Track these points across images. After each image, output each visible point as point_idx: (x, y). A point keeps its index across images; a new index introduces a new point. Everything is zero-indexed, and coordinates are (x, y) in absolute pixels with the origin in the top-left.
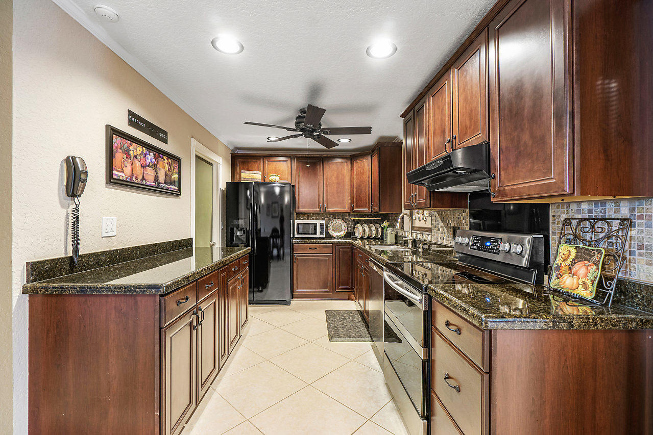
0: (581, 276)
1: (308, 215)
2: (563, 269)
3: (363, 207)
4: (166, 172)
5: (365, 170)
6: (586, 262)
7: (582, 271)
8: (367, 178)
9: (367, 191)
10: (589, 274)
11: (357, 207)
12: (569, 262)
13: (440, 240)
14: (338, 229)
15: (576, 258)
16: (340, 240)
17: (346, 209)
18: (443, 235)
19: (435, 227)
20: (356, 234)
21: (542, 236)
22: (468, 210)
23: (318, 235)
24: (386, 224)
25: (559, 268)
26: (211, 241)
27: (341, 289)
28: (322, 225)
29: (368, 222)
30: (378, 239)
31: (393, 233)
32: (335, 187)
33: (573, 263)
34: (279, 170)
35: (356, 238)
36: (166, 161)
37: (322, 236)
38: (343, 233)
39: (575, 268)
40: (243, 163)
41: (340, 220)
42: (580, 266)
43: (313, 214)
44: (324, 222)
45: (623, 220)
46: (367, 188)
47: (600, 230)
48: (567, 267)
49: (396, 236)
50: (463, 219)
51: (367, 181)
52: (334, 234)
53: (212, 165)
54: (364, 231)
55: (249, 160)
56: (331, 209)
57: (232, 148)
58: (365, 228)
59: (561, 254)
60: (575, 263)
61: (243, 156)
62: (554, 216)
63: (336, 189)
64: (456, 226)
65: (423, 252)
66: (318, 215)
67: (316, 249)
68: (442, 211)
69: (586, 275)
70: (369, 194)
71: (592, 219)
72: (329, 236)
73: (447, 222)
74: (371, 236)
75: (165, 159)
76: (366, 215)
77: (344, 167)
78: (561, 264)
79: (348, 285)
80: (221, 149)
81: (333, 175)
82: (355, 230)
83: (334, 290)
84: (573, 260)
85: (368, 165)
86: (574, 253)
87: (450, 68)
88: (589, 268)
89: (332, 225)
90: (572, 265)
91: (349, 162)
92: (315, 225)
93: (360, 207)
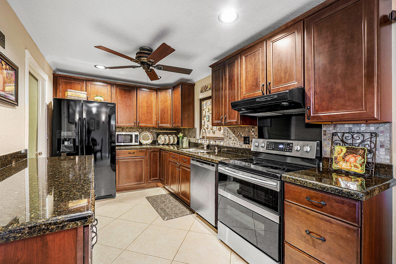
0: (352, 162)
1: (123, 129)
2: (339, 159)
3: (165, 123)
4: (4, 78)
5: (167, 99)
6: (354, 155)
7: (352, 159)
8: (169, 105)
9: (169, 112)
10: (357, 161)
11: (161, 123)
12: (342, 155)
13: (231, 145)
14: (147, 139)
15: (347, 152)
16: (148, 146)
17: (154, 125)
18: (235, 142)
19: (227, 137)
20: (159, 142)
21: (319, 142)
22: (256, 127)
23: (133, 143)
24: (181, 135)
25: (336, 158)
26: (37, 151)
27: (152, 180)
28: (136, 136)
29: (167, 134)
30: (175, 145)
31: (188, 140)
32: (146, 109)
33: (345, 155)
34: (101, 93)
35: (159, 144)
36: (4, 66)
37: (137, 144)
38: (150, 141)
39: (347, 159)
40: (66, 83)
41: (148, 132)
42: (350, 157)
43: (127, 128)
44: (137, 133)
45: (371, 133)
46: (169, 111)
47: (358, 138)
48: (341, 158)
49: (189, 143)
50: (253, 132)
51: (169, 107)
52: (144, 142)
53: (37, 80)
54: (165, 139)
55: (72, 82)
56: (142, 125)
57: (54, 69)
58: (166, 137)
59: (337, 151)
60: (346, 155)
61: (65, 77)
62: (325, 131)
63: (146, 110)
64: (246, 136)
65: (218, 152)
66: (131, 128)
67: (134, 153)
68: (233, 128)
69: (356, 162)
70: (170, 115)
71: (352, 133)
72: (141, 144)
73: (238, 134)
74: (170, 143)
75: (4, 64)
76: (167, 129)
77: (151, 96)
78: (337, 156)
79: (157, 177)
80: (47, 68)
81: (144, 101)
82: (158, 139)
83: (147, 181)
84: (345, 154)
85: (170, 96)
86: (345, 150)
87: (263, 41)
88: (357, 158)
89: (142, 136)
90: (344, 156)
91: (156, 93)
92: (131, 136)
93: (163, 123)
